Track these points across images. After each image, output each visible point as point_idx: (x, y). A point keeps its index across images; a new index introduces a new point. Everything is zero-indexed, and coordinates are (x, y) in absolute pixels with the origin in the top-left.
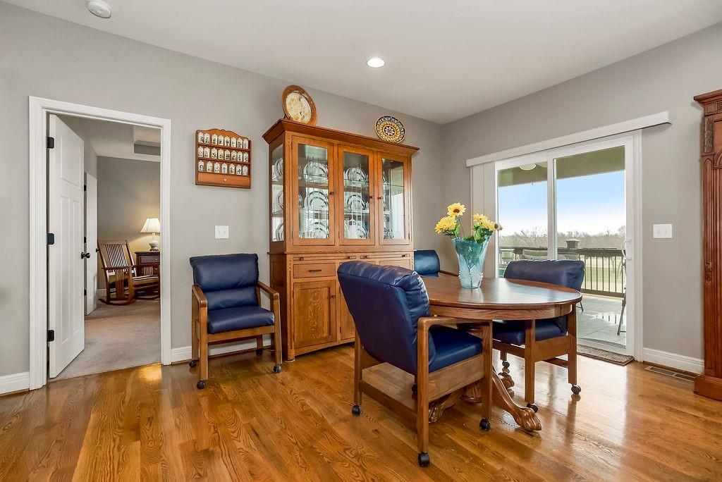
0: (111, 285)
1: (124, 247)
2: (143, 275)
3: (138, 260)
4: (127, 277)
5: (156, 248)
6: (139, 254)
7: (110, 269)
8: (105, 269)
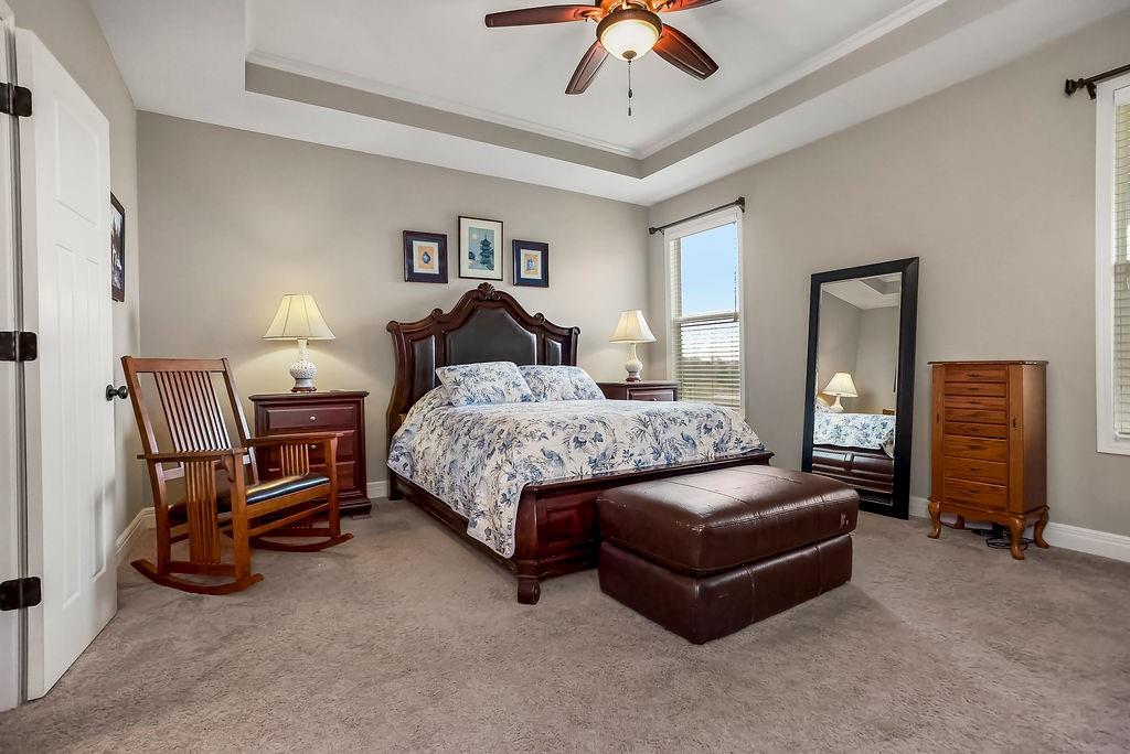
0: (173, 517)
1: (218, 382)
2: (278, 476)
3: (262, 424)
4: (226, 485)
5: (309, 384)
6: (262, 403)
7: (169, 459)
8: (152, 461)
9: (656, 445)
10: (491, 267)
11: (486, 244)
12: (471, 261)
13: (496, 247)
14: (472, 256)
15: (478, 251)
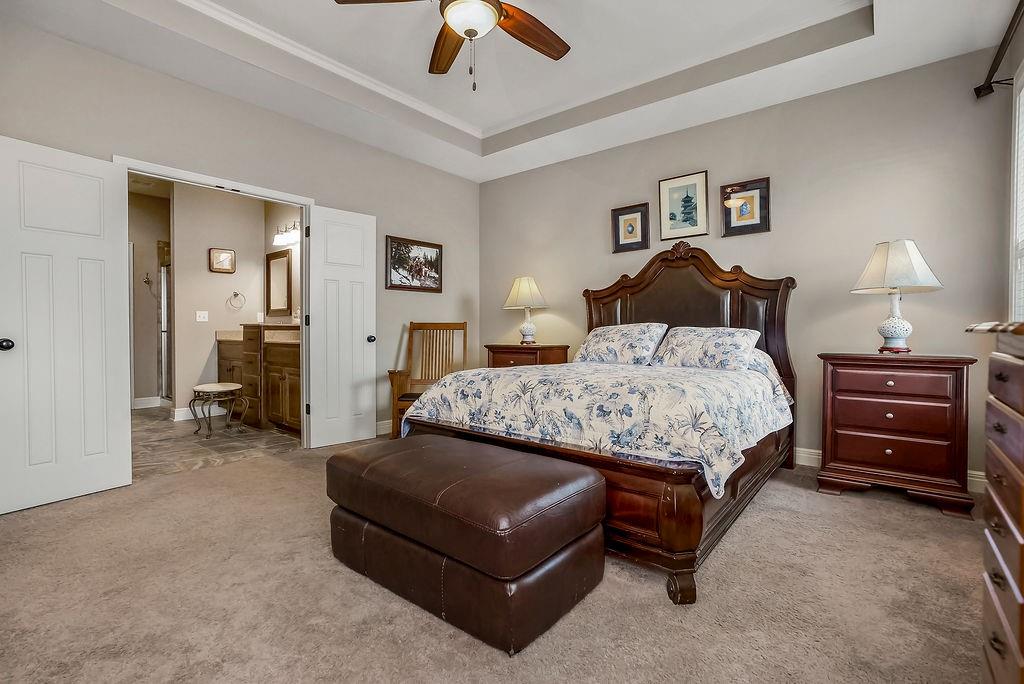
9: (530, 414)
10: (694, 223)
11: (688, 201)
12: (672, 222)
13: (700, 201)
14: (673, 217)
15: (679, 211)
